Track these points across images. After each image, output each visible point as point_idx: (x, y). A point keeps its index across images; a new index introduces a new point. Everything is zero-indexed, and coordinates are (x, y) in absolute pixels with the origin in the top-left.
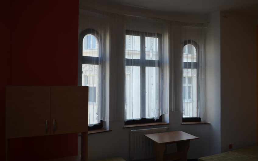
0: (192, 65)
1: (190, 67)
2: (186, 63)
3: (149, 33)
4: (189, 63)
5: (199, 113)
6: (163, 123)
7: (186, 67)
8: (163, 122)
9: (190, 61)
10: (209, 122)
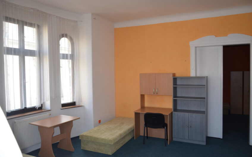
0: (69, 57)
1: (67, 58)
2: (63, 55)
3: (29, 23)
4: (66, 54)
5: (75, 97)
6: (43, 111)
7: (63, 58)
8: (44, 109)
9: (67, 53)
10: (82, 105)
